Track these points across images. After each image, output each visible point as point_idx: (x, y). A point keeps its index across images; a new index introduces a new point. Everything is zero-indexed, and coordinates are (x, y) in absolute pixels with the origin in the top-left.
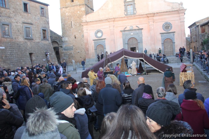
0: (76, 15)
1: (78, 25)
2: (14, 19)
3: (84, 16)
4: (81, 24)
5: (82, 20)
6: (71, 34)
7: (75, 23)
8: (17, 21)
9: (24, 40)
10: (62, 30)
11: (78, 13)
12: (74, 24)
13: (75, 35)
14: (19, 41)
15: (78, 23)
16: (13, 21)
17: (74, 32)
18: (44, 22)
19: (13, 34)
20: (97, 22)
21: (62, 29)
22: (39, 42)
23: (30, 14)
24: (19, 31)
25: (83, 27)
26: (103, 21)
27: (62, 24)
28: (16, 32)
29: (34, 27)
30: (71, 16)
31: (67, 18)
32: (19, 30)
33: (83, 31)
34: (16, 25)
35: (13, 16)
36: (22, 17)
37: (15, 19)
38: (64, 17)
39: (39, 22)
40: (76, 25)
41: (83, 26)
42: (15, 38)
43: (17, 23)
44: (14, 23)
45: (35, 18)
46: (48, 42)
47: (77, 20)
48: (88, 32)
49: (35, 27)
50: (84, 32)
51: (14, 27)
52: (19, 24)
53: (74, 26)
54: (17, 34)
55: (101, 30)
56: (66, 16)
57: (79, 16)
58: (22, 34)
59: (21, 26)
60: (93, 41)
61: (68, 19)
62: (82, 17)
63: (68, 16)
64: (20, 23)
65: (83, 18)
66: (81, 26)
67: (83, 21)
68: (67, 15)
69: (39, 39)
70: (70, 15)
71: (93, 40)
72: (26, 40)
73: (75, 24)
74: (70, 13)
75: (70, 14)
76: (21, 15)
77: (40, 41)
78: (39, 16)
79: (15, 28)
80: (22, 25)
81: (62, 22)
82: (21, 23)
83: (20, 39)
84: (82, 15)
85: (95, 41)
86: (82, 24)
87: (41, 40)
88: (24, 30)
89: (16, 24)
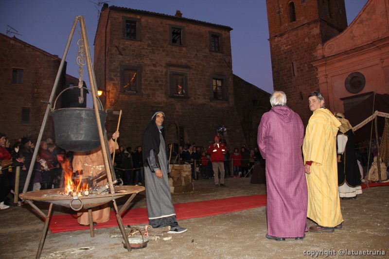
0: (302, 47)
1: (307, 69)
2: (148, 59)
3: (320, 46)
4: (312, 66)
5: (315, 55)
6: (293, 91)
7: (301, 64)
8: (154, 63)
9: (168, 99)
10: (274, 83)
11: (305, 43)
12: (298, 68)
13: (301, 92)
14: (156, 101)
15: (306, 65)
16: (147, 61)
17: (299, 85)
18: (219, 62)
19: (143, 87)
20: (349, 53)
21: (274, 80)
22: (203, 105)
23: (186, 47)
24: (157, 81)
25: (317, 70)
26: (364, 49)
27: (273, 70)
28: (151, 83)
29: (193, 74)
30: (291, 51)
31: (284, 56)
32: (159, 80)
33: (318, 80)
34: (151, 71)
35: (147, 53)
36: (167, 55)
37: (150, 59)
38: (278, 56)
39: (205, 64)
40: (302, 70)
41: (317, 68)
42: (148, 96)
43: (154, 65)
44: (149, 66)
45: (197, 54)
46: (226, 105)
47: (303, 57)
48: (329, 81)
49: (197, 74)
50: (320, 82)
51: (147, 73)
52: (158, 68)
53: (298, 71)
54: (152, 86)
55: (359, 71)
56: (282, 52)
57: (308, 48)
58: (163, 88)
59: (162, 72)
60: (342, 102)
61: (286, 58)
62: (315, 48)
63: (285, 53)
64: (161, 65)
65: (316, 51)
66: (314, 70)
67: (316, 57)
68: (283, 50)
69: (205, 98)
70: (288, 49)
71: (342, 99)
72: (173, 100)
73: (300, 68)
74: (290, 45)
75: (289, 47)
76: (164, 51)
77: (206, 103)
78: (207, 50)
79: (150, 75)
80: (164, 70)
81: (273, 67)
82: (164, 65)
83: (158, 96)
84: (314, 45)
85: (347, 101)
86: (314, 65)
87: (209, 100)
88: (168, 80)
89: (152, 68)
